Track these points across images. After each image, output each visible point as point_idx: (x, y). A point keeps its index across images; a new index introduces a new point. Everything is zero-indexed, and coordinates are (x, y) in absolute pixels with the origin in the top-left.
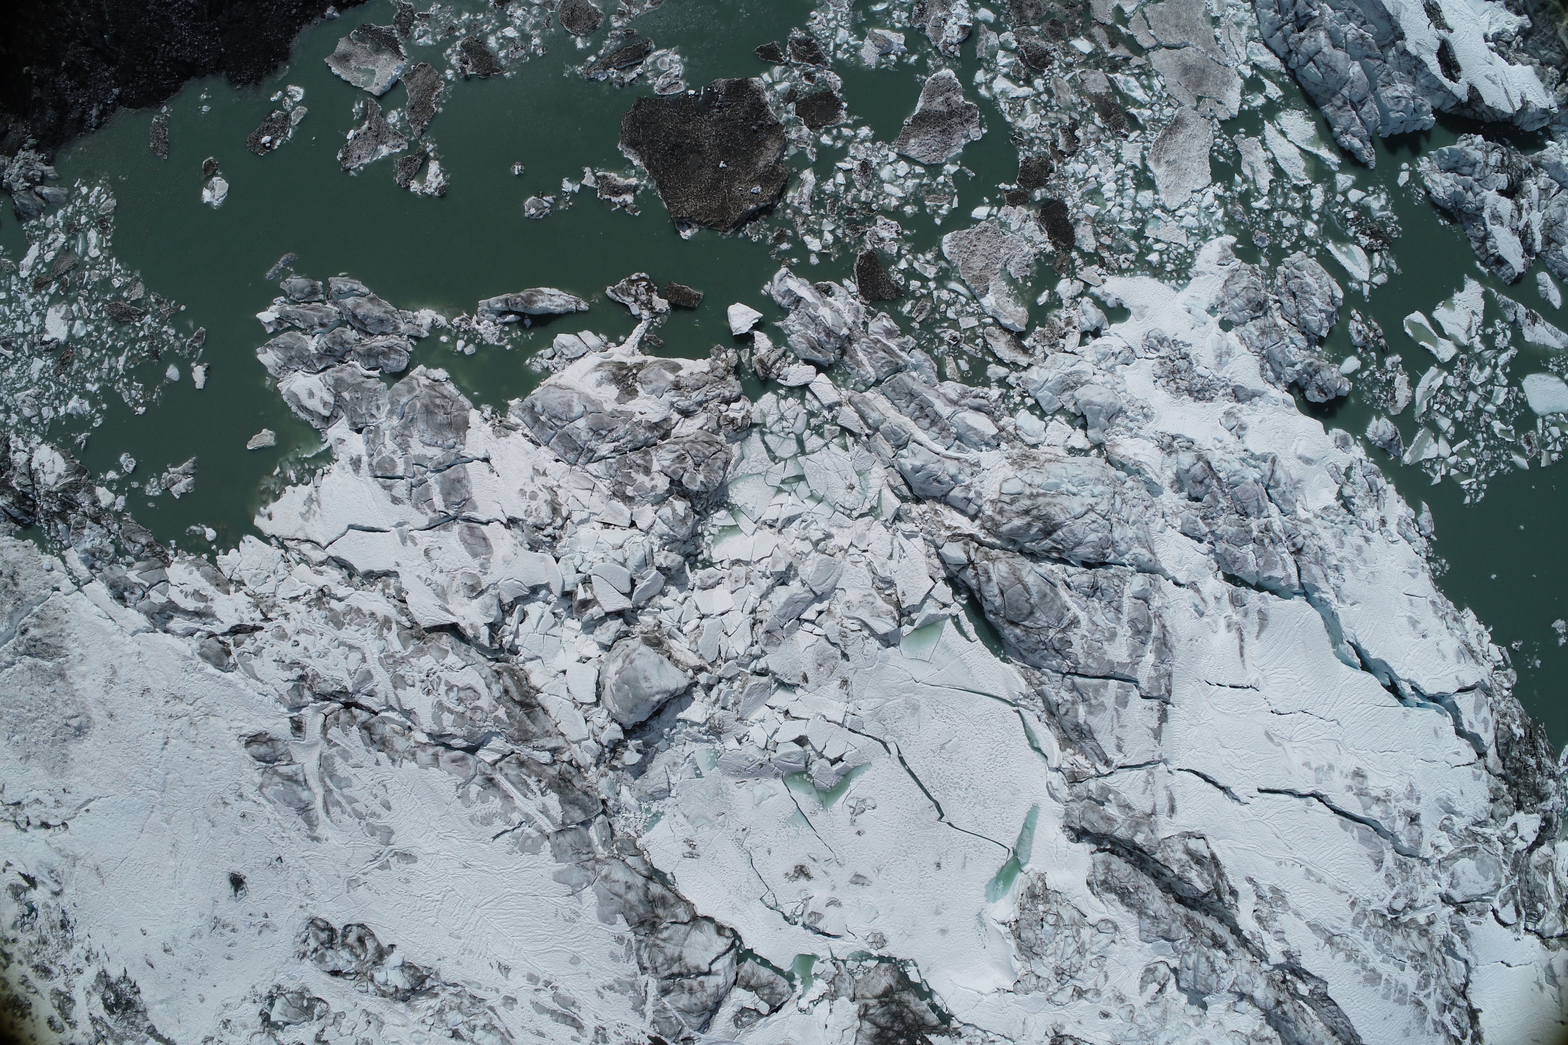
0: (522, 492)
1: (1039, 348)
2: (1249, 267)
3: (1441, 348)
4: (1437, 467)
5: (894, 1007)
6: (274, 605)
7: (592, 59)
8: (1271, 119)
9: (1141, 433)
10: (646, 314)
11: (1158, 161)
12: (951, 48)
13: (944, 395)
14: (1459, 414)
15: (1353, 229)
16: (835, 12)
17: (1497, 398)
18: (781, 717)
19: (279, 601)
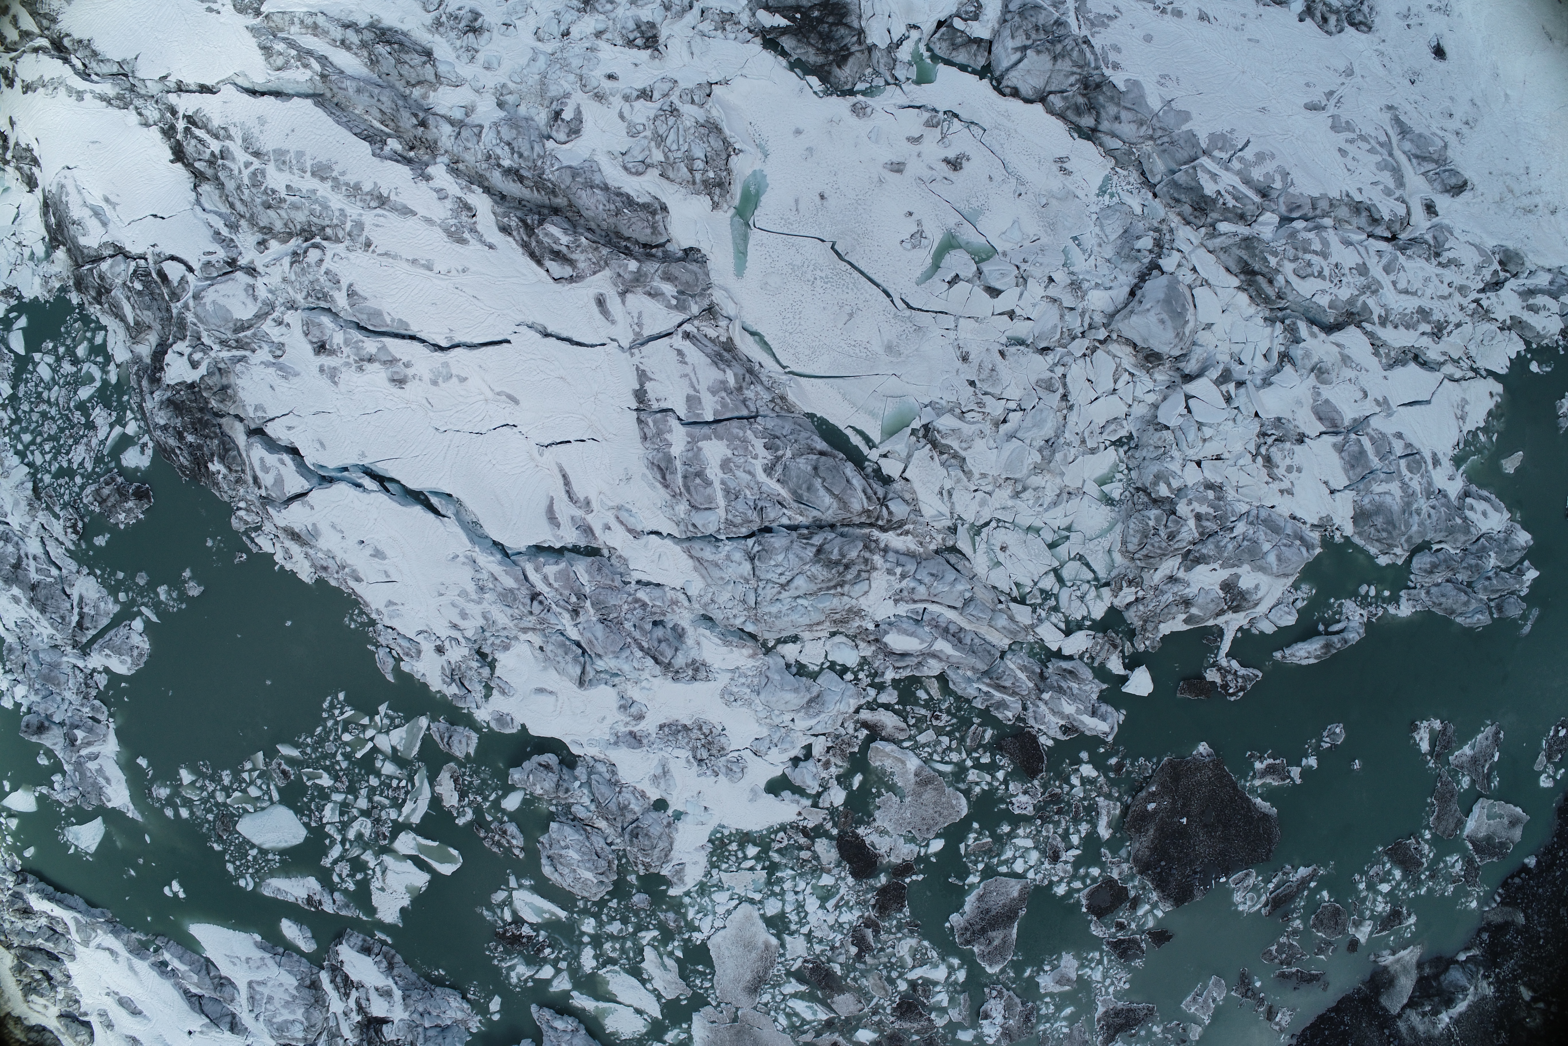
0: (1299, 470)
1: (851, 731)
2: (652, 870)
3: (413, 844)
4: (386, 721)
5: (833, 46)
6: (1472, 316)
7: (1313, 884)
8: (655, 1022)
9: (729, 675)
10: (1224, 662)
11: (767, 947)
12: (994, 993)
13: (940, 660)
14: (374, 781)
15: (541, 939)
16: (1107, 994)
17: (333, 810)
18: (1018, 311)
19: (1468, 319)
